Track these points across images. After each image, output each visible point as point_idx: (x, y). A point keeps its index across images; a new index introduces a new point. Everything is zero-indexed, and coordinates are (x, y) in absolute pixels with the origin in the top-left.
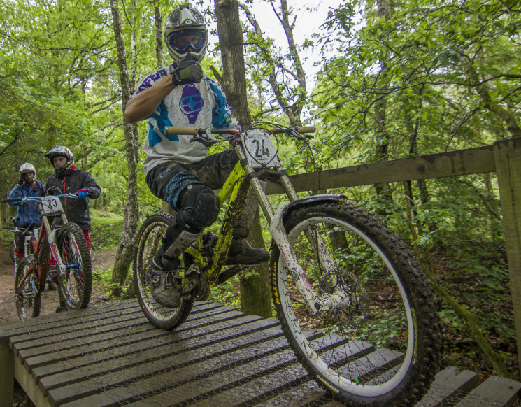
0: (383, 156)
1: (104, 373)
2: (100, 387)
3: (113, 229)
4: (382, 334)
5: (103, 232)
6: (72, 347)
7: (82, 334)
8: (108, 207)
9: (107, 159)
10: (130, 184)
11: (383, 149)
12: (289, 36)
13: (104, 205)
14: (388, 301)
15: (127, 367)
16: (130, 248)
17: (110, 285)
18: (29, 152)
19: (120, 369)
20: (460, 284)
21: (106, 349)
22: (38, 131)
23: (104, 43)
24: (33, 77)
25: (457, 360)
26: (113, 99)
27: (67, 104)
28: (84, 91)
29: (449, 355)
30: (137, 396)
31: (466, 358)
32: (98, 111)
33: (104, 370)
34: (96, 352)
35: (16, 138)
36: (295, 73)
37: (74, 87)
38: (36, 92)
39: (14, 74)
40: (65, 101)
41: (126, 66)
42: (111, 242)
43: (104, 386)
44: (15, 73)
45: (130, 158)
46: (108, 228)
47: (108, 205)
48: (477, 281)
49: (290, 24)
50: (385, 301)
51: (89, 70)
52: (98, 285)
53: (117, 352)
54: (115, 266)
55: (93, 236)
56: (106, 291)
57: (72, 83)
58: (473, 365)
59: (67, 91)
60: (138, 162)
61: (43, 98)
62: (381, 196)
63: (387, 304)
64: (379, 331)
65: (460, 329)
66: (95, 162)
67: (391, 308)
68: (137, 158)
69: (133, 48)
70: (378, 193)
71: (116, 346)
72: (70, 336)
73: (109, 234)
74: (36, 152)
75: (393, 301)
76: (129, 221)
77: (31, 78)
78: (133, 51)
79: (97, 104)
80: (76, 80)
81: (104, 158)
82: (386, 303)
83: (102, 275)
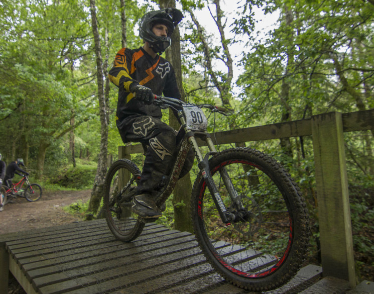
1: (65, 262)
2: (61, 270)
3: (93, 174)
5: (86, 175)
6: (48, 248)
7: (55, 240)
8: (90, 158)
10: (102, 140)
12: (222, 33)
13: (87, 155)
15: (81, 259)
16: (101, 186)
17: (86, 213)
18: (29, 114)
19: (76, 260)
21: (70, 249)
23: (87, 33)
26: (93, 76)
28: (72, 70)
30: (83, 274)
32: (82, 85)
33: (66, 260)
34: (62, 251)
35: (19, 105)
36: (226, 60)
37: (64, 66)
41: (101, 52)
42: (90, 183)
43: (63, 269)
45: (103, 120)
46: (89, 173)
47: (91, 156)
49: (222, 25)
51: (75, 54)
53: (77, 251)
54: (91, 199)
55: (77, 178)
56: (83, 217)
57: (63, 64)
59: (59, 70)
60: (108, 124)
61: (40, 75)
66: (78, 124)
68: (108, 121)
71: (77, 248)
72: (47, 242)
73: (89, 178)
74: (35, 115)
76: (101, 167)
78: (107, 41)
79: (82, 80)
80: (66, 61)
81: (86, 120)
83: (81, 207)
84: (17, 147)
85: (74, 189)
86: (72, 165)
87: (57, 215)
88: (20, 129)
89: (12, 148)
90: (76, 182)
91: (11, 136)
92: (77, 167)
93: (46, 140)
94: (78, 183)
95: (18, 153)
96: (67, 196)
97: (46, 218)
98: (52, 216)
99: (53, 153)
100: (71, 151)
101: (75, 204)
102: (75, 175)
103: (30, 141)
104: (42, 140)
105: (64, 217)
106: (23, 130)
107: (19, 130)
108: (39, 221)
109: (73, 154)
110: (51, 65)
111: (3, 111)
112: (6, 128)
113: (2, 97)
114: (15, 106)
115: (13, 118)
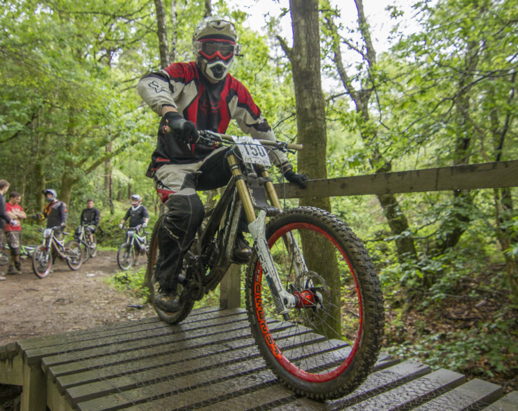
0: (463, 154)
4: (457, 358)
9: (135, 145)
11: (464, 144)
14: (462, 319)
17: (142, 290)
18: (47, 133)
22: (58, 110)
23: (136, 9)
24: (52, 47)
27: (93, 80)
28: (110, 67)
32: (126, 89)
35: (33, 118)
36: (365, 52)
37: (100, 61)
38: (56, 64)
39: (32, 42)
40: (91, 78)
41: (166, 35)
44: (34, 41)
50: (458, 319)
51: (117, 41)
52: (129, 289)
54: (147, 270)
55: (117, 232)
56: (138, 297)
57: (99, 56)
59: (92, 65)
62: (462, 199)
63: (461, 323)
64: (455, 354)
67: (465, 328)
69: (174, 15)
74: (57, 134)
75: (468, 320)
77: (49, 48)
78: (174, 19)
79: (126, 81)
81: (133, 143)
82: (459, 321)
83: (131, 278)
84: (28, 183)
85: (114, 249)
86: (109, 212)
87: (99, 293)
88: (32, 155)
89: (20, 183)
90: (116, 238)
91: (18, 166)
92: (115, 215)
93: (72, 173)
94: (118, 240)
95: (30, 193)
96: (104, 259)
97: (81, 297)
98: (90, 294)
99: (80, 194)
100: (108, 190)
101: (123, 274)
102: (113, 227)
103: (47, 175)
104: (65, 174)
105: (110, 296)
106: (37, 157)
107: (32, 158)
108: (71, 302)
109: (110, 195)
110: (80, 58)
111: (9, 127)
112: (11, 154)
113: (8, 104)
114: (28, 119)
115: (22, 138)
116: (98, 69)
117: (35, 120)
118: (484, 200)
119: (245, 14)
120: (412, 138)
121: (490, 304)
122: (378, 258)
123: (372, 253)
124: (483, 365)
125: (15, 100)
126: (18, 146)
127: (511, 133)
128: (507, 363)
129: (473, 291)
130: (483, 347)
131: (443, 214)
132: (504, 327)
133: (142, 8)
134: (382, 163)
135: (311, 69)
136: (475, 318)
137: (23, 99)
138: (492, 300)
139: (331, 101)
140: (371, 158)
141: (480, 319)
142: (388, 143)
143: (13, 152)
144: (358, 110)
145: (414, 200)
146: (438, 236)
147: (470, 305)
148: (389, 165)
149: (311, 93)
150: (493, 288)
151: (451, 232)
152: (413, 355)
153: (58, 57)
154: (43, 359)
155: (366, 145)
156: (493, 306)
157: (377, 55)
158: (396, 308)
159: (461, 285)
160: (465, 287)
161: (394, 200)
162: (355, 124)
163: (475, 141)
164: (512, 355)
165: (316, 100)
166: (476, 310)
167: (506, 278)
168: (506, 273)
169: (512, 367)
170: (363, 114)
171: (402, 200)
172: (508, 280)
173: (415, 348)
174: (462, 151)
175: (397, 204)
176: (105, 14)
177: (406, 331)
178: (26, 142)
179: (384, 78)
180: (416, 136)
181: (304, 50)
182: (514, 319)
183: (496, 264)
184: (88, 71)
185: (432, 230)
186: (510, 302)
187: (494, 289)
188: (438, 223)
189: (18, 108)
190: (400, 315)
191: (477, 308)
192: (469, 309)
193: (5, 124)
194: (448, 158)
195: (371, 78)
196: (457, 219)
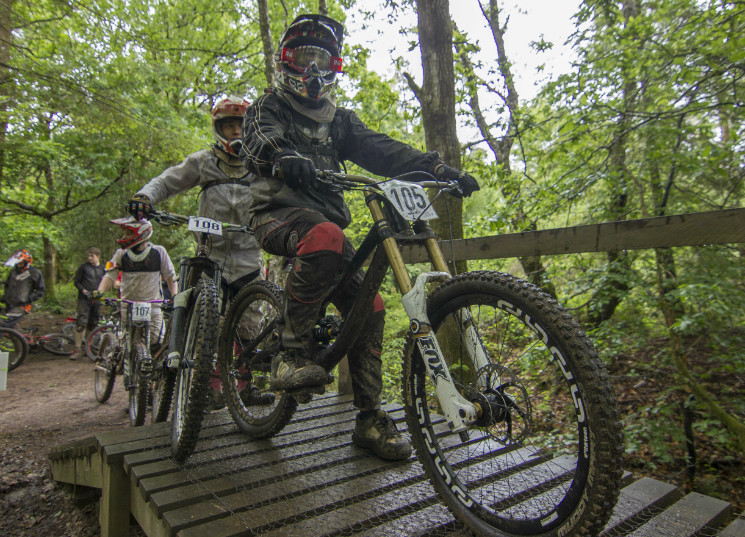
0: (621, 211)
11: (621, 201)
12: (499, 43)
20: (716, 384)
22: (151, 164)
23: (242, 47)
24: (145, 92)
25: (712, 485)
29: (702, 477)
31: (724, 482)
35: (123, 173)
36: (506, 94)
38: (149, 111)
39: (121, 85)
40: (189, 126)
44: (123, 84)
48: (737, 380)
49: (501, 27)
57: (198, 102)
58: (733, 491)
59: (191, 112)
62: (619, 264)
65: (728, 446)
70: (611, 260)
75: (626, 403)
77: (142, 93)
110: (177, 103)
111: (94, 182)
112: (98, 215)
113: (93, 156)
114: (116, 174)
115: (111, 197)
116: (198, 116)
117: (125, 176)
118: (644, 264)
119: (368, 50)
120: (562, 194)
121: (650, 384)
122: (521, 333)
123: (514, 328)
124: (643, 455)
125: (102, 152)
126: (106, 206)
127: (676, 187)
128: (671, 453)
129: (633, 371)
130: (645, 435)
131: (597, 281)
132: (668, 412)
133: (248, 46)
134: (527, 224)
135: (444, 111)
136: (633, 401)
137: (109, 151)
138: (653, 380)
139: (468, 150)
140: (514, 217)
141: (638, 401)
142: (533, 200)
143: (101, 214)
144: (499, 162)
145: (563, 265)
146: (592, 307)
147: (627, 386)
148: (534, 225)
149: (444, 140)
150: (653, 366)
151: (607, 302)
152: (564, 446)
153: (151, 103)
154: (126, 456)
155: (509, 203)
156: (652, 387)
157: (519, 99)
158: (542, 390)
159: (617, 362)
160: (621, 366)
161: (540, 266)
162: (496, 177)
163: (632, 197)
164: (677, 443)
165: (450, 148)
166: (634, 392)
167: (670, 355)
168: (670, 349)
169: (676, 457)
170: (505, 167)
171: (549, 265)
172: (673, 357)
173: (565, 438)
174: (620, 209)
175: (544, 271)
176: (205, 51)
177: (554, 416)
178: (116, 201)
179: (529, 124)
180: (567, 191)
181: (436, 88)
182: (678, 402)
183: (657, 339)
184: (186, 119)
185: (583, 300)
186: (673, 383)
187: (656, 367)
188: (592, 292)
189: (106, 161)
190: (547, 398)
191: (635, 389)
192: (627, 390)
193: (89, 179)
194: (603, 216)
195: (514, 122)
196: (613, 287)
